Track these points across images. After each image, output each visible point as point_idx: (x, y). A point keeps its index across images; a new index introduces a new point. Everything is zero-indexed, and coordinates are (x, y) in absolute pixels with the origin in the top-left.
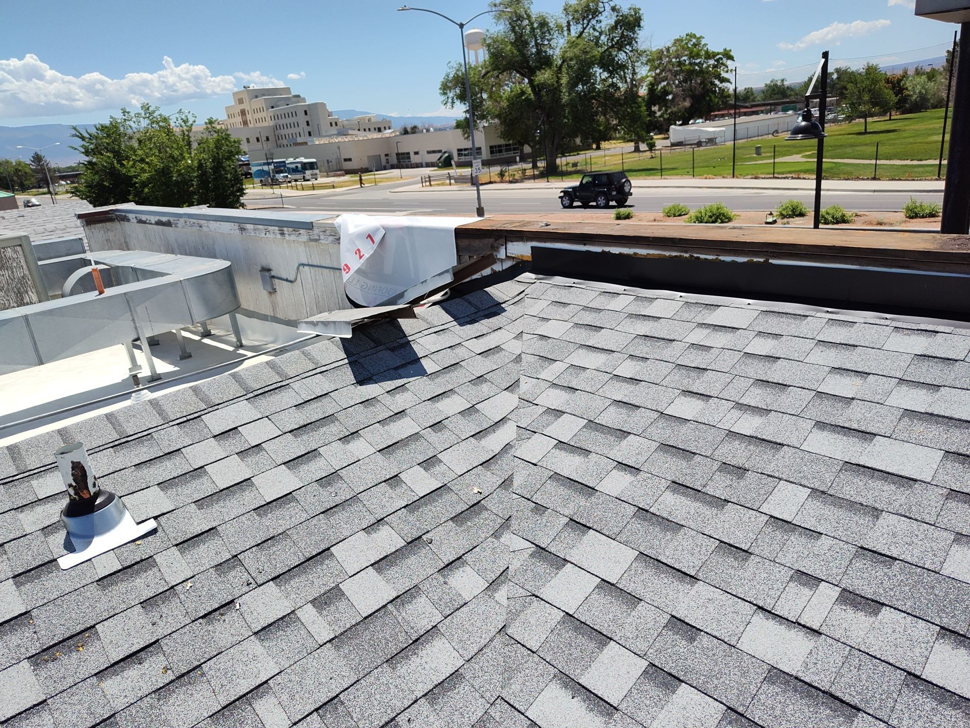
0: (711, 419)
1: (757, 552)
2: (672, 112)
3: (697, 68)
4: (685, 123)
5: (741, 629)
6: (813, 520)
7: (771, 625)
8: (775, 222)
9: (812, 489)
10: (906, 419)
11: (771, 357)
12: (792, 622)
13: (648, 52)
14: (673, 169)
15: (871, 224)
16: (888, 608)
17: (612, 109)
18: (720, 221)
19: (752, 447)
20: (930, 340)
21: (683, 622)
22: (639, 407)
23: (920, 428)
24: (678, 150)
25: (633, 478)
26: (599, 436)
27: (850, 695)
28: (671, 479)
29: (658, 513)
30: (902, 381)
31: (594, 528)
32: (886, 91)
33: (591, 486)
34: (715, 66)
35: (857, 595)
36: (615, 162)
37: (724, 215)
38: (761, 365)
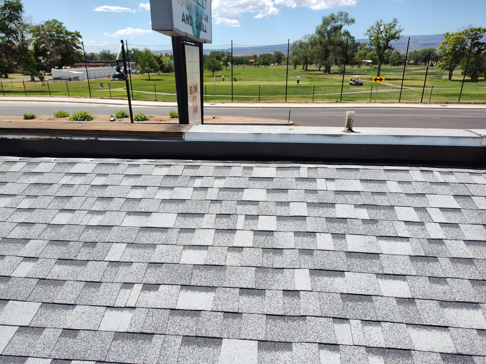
0: (76, 221)
1: (104, 281)
2: (51, 61)
3: (62, 39)
4: (60, 68)
5: (100, 320)
6: (129, 257)
7: (114, 313)
8: (114, 120)
9: (127, 243)
10: (163, 203)
11: (104, 185)
12: (123, 307)
13: (30, 26)
14: (57, 92)
15: (157, 121)
16: (162, 285)
17: (11, 56)
18: (87, 120)
19: (98, 231)
20: (169, 169)
21: (70, 329)
22: (35, 223)
23: (168, 206)
24: (58, 82)
25: (35, 264)
26: (11, 246)
27: (150, 329)
28: (57, 258)
29: (51, 278)
30: (160, 187)
31: (12, 299)
32: (155, 62)
33: (7, 275)
34: (72, 40)
35: (150, 284)
36: (20, 86)
37: (88, 117)
38: (100, 190)
